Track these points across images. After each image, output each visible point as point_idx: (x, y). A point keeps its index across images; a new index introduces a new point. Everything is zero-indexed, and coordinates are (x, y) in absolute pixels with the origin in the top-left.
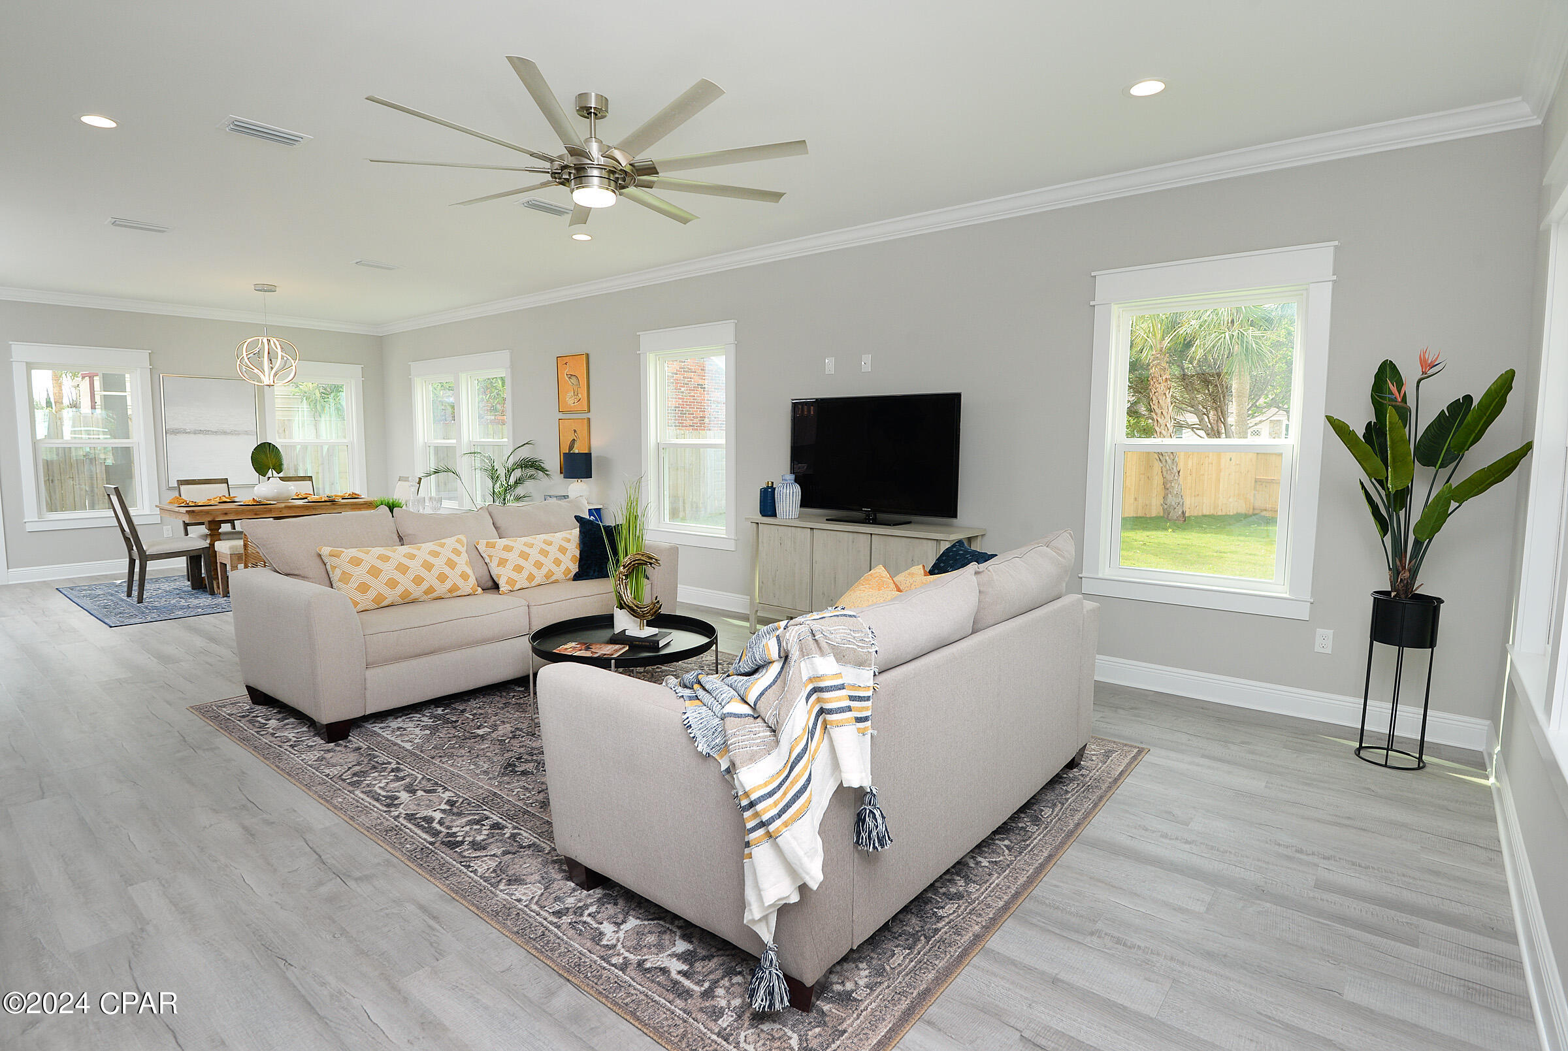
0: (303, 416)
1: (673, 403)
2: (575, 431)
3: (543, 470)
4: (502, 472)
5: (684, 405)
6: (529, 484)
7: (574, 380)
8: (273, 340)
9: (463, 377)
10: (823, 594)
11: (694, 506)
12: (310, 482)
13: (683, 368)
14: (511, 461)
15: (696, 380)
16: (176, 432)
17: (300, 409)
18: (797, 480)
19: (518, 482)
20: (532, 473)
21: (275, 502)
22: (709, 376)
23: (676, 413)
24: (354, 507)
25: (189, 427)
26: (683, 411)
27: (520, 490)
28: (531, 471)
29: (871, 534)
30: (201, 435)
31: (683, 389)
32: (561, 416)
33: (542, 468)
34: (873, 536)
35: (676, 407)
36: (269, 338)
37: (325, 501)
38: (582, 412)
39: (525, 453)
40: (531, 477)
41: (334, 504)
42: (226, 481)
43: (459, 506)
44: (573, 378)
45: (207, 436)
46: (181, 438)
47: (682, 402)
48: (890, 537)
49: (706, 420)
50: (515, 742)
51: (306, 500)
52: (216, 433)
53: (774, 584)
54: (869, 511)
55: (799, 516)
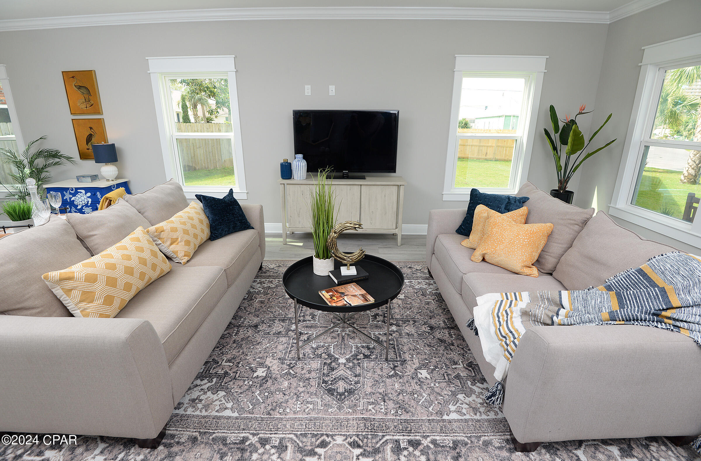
34: (362, 186)
44: (82, 88)
48: (372, 186)
50: (298, 370)
53: (299, 217)
54: (347, 172)
55: (308, 177)
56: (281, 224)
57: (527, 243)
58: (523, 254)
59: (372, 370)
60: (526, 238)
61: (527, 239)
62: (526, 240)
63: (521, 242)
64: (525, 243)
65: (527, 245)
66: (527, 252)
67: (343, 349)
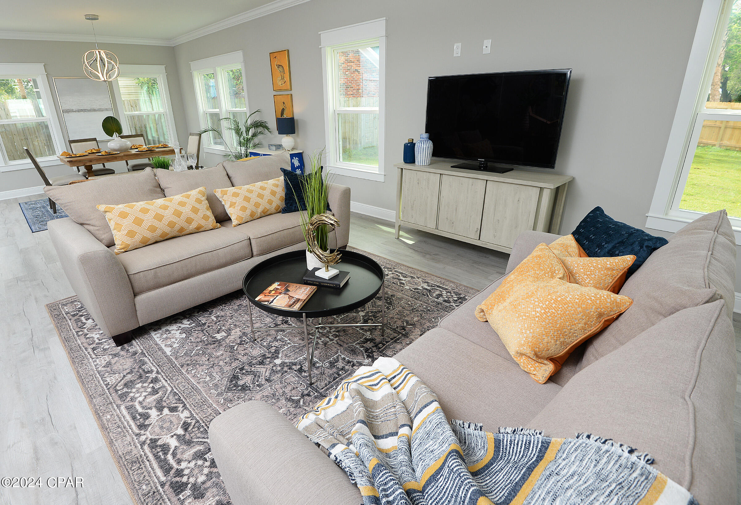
0: (144, 96)
1: (342, 81)
2: (284, 103)
3: (268, 128)
4: (243, 129)
5: (348, 82)
6: (260, 137)
7: (281, 69)
8: (102, 52)
9: (218, 69)
10: (447, 219)
11: (355, 141)
12: (142, 138)
13: (347, 60)
14: (249, 122)
15: (354, 67)
16: (68, 111)
17: (142, 93)
18: (430, 138)
19: (254, 135)
20: (260, 130)
21: (119, 152)
22: (362, 65)
23: (343, 88)
24: (163, 153)
25: (74, 108)
26: (347, 86)
27: (256, 140)
28: (260, 129)
29: (487, 180)
30: (82, 112)
31: (347, 73)
32: (275, 93)
33: (267, 127)
34: (488, 182)
35: (343, 84)
36: (99, 51)
37: (147, 151)
38: (286, 90)
39: (257, 118)
40: (261, 133)
41: (152, 152)
42: (95, 139)
43: (225, 149)
44: (280, 67)
45: (86, 112)
46: (71, 114)
47: (347, 80)
48: (501, 183)
49: (360, 91)
50: (241, 348)
51: (137, 150)
52: (90, 111)
53: (412, 210)
54: (483, 161)
55: (431, 164)
56: (395, 212)
57: (538, 314)
58: (524, 331)
59: (286, 384)
60: (541, 305)
61: (542, 308)
62: (538, 310)
63: (529, 309)
64: (534, 313)
65: (537, 319)
66: (532, 330)
67: (294, 352)
